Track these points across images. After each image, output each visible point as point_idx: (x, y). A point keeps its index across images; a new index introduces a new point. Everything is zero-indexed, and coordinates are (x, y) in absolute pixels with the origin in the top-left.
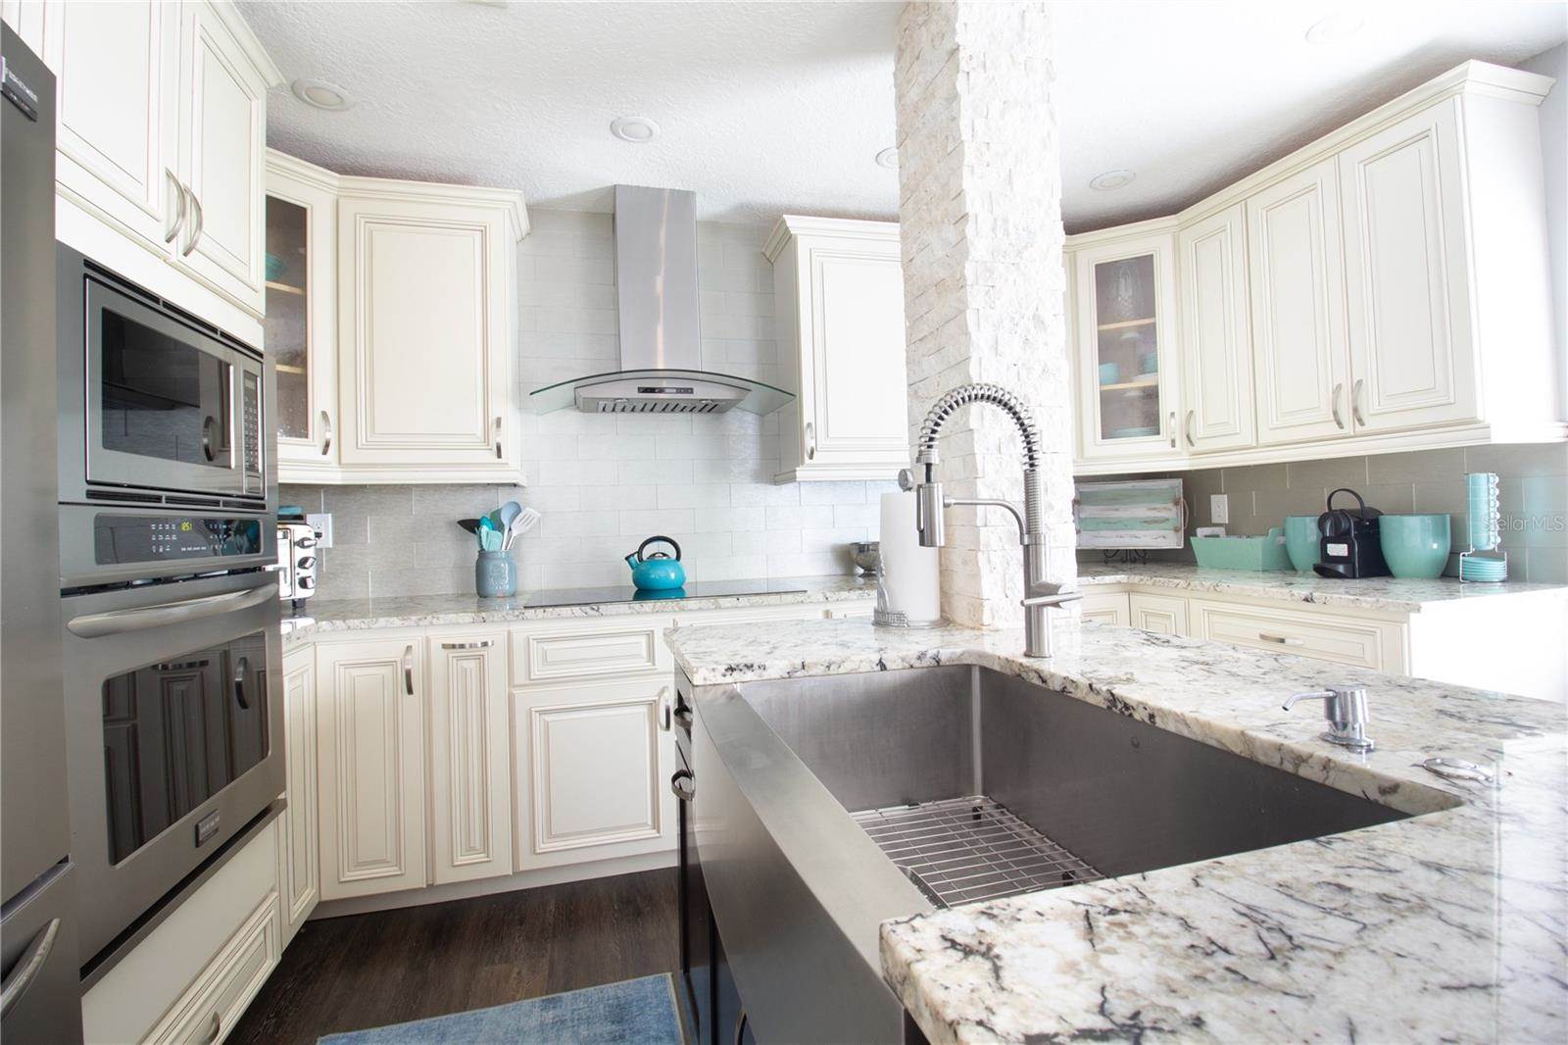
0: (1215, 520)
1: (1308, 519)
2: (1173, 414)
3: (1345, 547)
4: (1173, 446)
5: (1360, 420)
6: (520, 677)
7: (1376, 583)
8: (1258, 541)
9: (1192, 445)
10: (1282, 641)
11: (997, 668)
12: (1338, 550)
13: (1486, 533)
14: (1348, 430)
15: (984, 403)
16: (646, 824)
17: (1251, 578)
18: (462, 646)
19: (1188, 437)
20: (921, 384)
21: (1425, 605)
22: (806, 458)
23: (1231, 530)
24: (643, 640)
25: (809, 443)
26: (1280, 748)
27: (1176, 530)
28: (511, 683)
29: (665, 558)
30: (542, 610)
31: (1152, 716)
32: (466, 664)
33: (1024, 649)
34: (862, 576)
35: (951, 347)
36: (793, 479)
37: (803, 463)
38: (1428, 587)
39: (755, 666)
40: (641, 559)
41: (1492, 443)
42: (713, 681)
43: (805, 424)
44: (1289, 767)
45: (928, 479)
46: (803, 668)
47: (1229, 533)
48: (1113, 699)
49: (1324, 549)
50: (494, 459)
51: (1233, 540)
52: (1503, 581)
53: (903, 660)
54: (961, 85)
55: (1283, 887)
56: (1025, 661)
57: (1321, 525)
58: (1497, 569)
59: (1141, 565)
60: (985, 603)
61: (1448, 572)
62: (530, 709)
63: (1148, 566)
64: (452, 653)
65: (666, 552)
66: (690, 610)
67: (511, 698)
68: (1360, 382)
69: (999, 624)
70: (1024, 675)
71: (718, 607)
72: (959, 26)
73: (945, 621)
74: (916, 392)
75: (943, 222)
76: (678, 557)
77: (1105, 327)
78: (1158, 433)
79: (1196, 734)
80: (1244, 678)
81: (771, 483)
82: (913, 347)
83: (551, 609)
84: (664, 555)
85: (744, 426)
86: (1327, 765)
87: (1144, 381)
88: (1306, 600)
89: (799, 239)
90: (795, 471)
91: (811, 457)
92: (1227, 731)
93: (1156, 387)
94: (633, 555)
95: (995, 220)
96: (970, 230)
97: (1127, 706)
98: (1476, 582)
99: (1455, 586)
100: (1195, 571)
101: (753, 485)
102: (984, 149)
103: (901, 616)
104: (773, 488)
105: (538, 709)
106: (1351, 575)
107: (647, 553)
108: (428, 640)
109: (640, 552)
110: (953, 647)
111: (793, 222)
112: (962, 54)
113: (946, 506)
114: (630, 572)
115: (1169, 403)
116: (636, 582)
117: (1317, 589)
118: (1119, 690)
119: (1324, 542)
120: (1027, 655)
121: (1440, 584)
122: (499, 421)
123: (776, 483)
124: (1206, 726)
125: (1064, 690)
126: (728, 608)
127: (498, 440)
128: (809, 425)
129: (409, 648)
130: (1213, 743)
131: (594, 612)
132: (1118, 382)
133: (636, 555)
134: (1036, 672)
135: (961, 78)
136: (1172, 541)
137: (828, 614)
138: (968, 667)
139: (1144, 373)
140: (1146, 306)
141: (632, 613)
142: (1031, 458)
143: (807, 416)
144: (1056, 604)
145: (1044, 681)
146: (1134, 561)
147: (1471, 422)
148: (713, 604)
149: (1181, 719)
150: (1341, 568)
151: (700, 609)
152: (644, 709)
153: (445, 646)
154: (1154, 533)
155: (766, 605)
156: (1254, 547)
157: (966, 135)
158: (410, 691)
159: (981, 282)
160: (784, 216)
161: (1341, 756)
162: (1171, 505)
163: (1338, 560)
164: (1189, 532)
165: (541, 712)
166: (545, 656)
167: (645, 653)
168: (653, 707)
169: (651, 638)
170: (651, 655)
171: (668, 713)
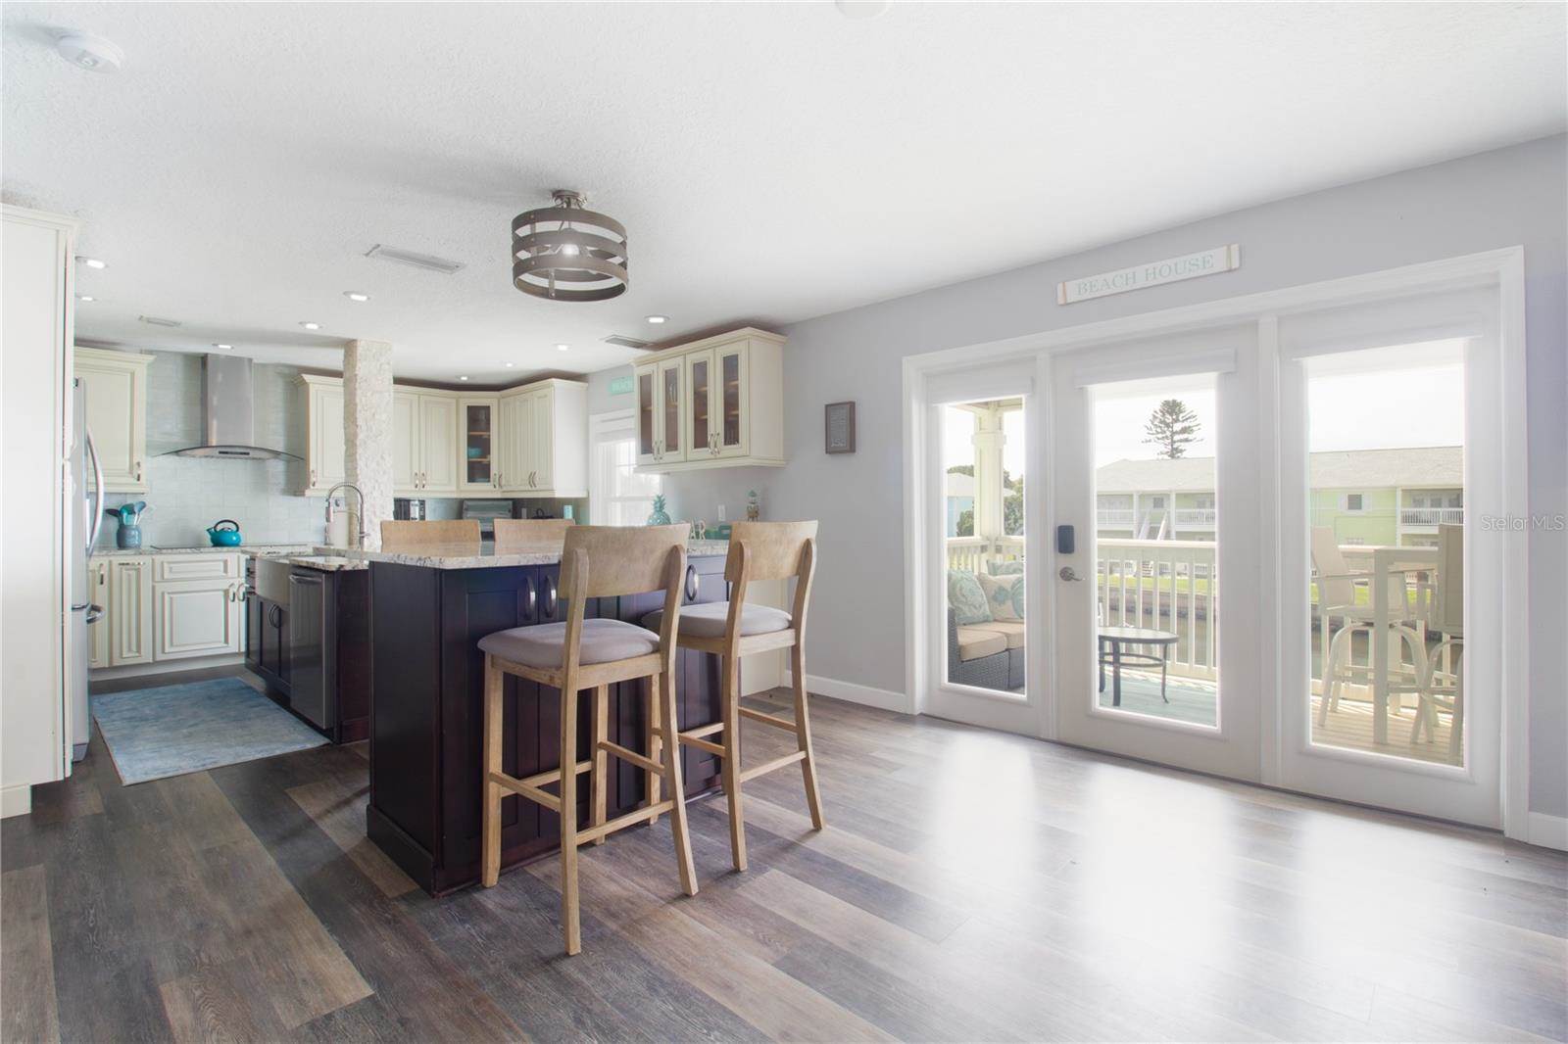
5: (535, 486)
6: (158, 577)
16: (221, 641)
18: (128, 564)
20: (348, 471)
22: (311, 486)
24: (222, 564)
25: (313, 479)
28: (153, 580)
29: (231, 530)
32: (131, 572)
36: (303, 495)
37: (309, 488)
40: (215, 531)
43: (311, 470)
50: (136, 481)
62: (163, 593)
64: (124, 567)
65: (230, 528)
67: (153, 588)
68: (535, 472)
76: (238, 530)
77: (472, 433)
78: (489, 484)
81: (291, 496)
85: (277, 468)
89: (311, 385)
90: (305, 491)
91: (313, 487)
94: (210, 529)
96: (358, 430)
101: (281, 497)
104: (293, 498)
105: (167, 592)
107: (219, 528)
108: (110, 562)
109: (215, 527)
111: (307, 378)
114: (209, 536)
115: (494, 470)
116: (213, 539)
122: (139, 464)
123: (295, 495)
127: (139, 472)
128: (313, 471)
129: (101, 565)
132: (475, 458)
133: (213, 528)
143: (312, 466)
152: (222, 593)
153: (120, 564)
158: (102, 583)
160: (303, 373)
165: (169, 593)
166: (171, 568)
167: (222, 568)
168: (226, 592)
169: (226, 562)
170: (226, 571)
171: (234, 594)
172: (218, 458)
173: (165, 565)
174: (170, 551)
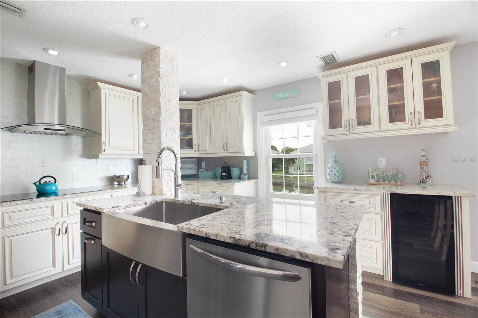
0: (203, 168)
1: (219, 168)
2: (195, 145)
3: (225, 173)
4: (195, 152)
5: (228, 150)
7: (230, 180)
8: (211, 172)
9: (199, 152)
10: (215, 192)
11: (169, 201)
12: (224, 174)
13: (245, 171)
14: (226, 151)
15: (169, 151)
16: (50, 266)
17: (209, 180)
19: (198, 150)
20: (147, 140)
21: (236, 184)
22: (103, 152)
23: (206, 170)
25: (104, 148)
26: (215, 205)
27: (195, 170)
29: (50, 183)
30: (10, 202)
31: (198, 204)
33: (174, 197)
34: (117, 185)
35: (156, 134)
36: (97, 157)
37: (101, 153)
38: (237, 181)
39: (118, 206)
40: (40, 184)
41: (246, 155)
42: (109, 211)
43: (102, 142)
44: (216, 207)
45: (158, 165)
46: (129, 206)
47: (205, 171)
48: (192, 202)
49: (222, 174)
51: (206, 172)
52: (247, 179)
53: (150, 202)
54: (160, 80)
55: (216, 215)
56: (175, 199)
57: (221, 169)
58: (246, 177)
59: (188, 178)
60: (164, 189)
61: (240, 178)
62: (4, 237)
63: (190, 178)
65: (50, 181)
66: (68, 198)
68: (228, 143)
69: (166, 193)
70: (175, 201)
71: (77, 197)
72: (160, 67)
73: (153, 194)
74: (145, 141)
75: (154, 106)
76: (55, 182)
77: (181, 123)
78: (192, 149)
79: (204, 205)
80: (210, 197)
81: (87, 158)
82: (145, 131)
83: (13, 202)
84: (50, 182)
85: (77, 141)
86: (220, 206)
87: (189, 137)
88: (219, 184)
89: (102, 89)
90: (99, 155)
91: (104, 152)
92: (208, 204)
93: (192, 138)
94: (37, 182)
95: (167, 109)
97: (194, 203)
98: (243, 179)
99: (241, 180)
100: (199, 179)
101: (81, 159)
102: (165, 94)
103: (144, 193)
104: (88, 160)
105: (7, 236)
106: (226, 179)
107: (42, 182)
109: (39, 181)
110: (158, 198)
111: (100, 84)
112: (161, 73)
113: (162, 170)
114: (35, 188)
115: (195, 142)
116: (38, 191)
117: (220, 182)
118: (193, 201)
119: (222, 172)
120: (175, 198)
121: (239, 180)
124: (206, 204)
125: (183, 203)
126: (81, 196)
128: (104, 142)
130: (207, 206)
131: (31, 202)
132: (184, 136)
133: (38, 182)
134: (178, 200)
135: (160, 78)
136: (194, 172)
137: (112, 196)
138: (162, 202)
139: (189, 135)
140: (190, 119)
141: (46, 201)
142: (176, 161)
143: (103, 140)
144: (181, 188)
145: (179, 202)
146: (186, 177)
147: (243, 152)
148: (76, 196)
149: (202, 204)
150: (224, 178)
151: (71, 197)
152: (50, 231)
154: (191, 171)
155: (93, 195)
156: (210, 174)
157: (161, 91)
159: (164, 122)
160: (98, 82)
161: (221, 204)
162: (194, 164)
163: (224, 176)
164: (198, 171)
165: (8, 237)
166: (10, 218)
167: (50, 213)
168: (53, 229)
169: (52, 208)
170: (53, 213)
171: (59, 230)
172: (43, 133)
173: (5, 215)
174: (9, 203)
